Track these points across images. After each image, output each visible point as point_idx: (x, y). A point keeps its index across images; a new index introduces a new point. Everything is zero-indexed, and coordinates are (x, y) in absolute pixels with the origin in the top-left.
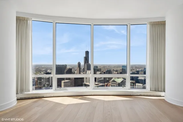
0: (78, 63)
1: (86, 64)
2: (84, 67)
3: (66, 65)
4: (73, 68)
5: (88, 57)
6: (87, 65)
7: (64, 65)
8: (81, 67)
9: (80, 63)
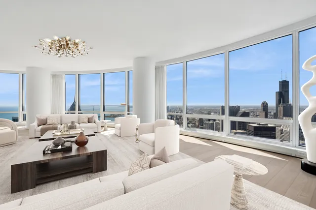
0: (263, 103)
1: (281, 105)
2: (275, 111)
3: (239, 107)
4: (252, 112)
5: (287, 92)
6: (284, 107)
7: (235, 107)
8: (269, 111)
9: (267, 103)
